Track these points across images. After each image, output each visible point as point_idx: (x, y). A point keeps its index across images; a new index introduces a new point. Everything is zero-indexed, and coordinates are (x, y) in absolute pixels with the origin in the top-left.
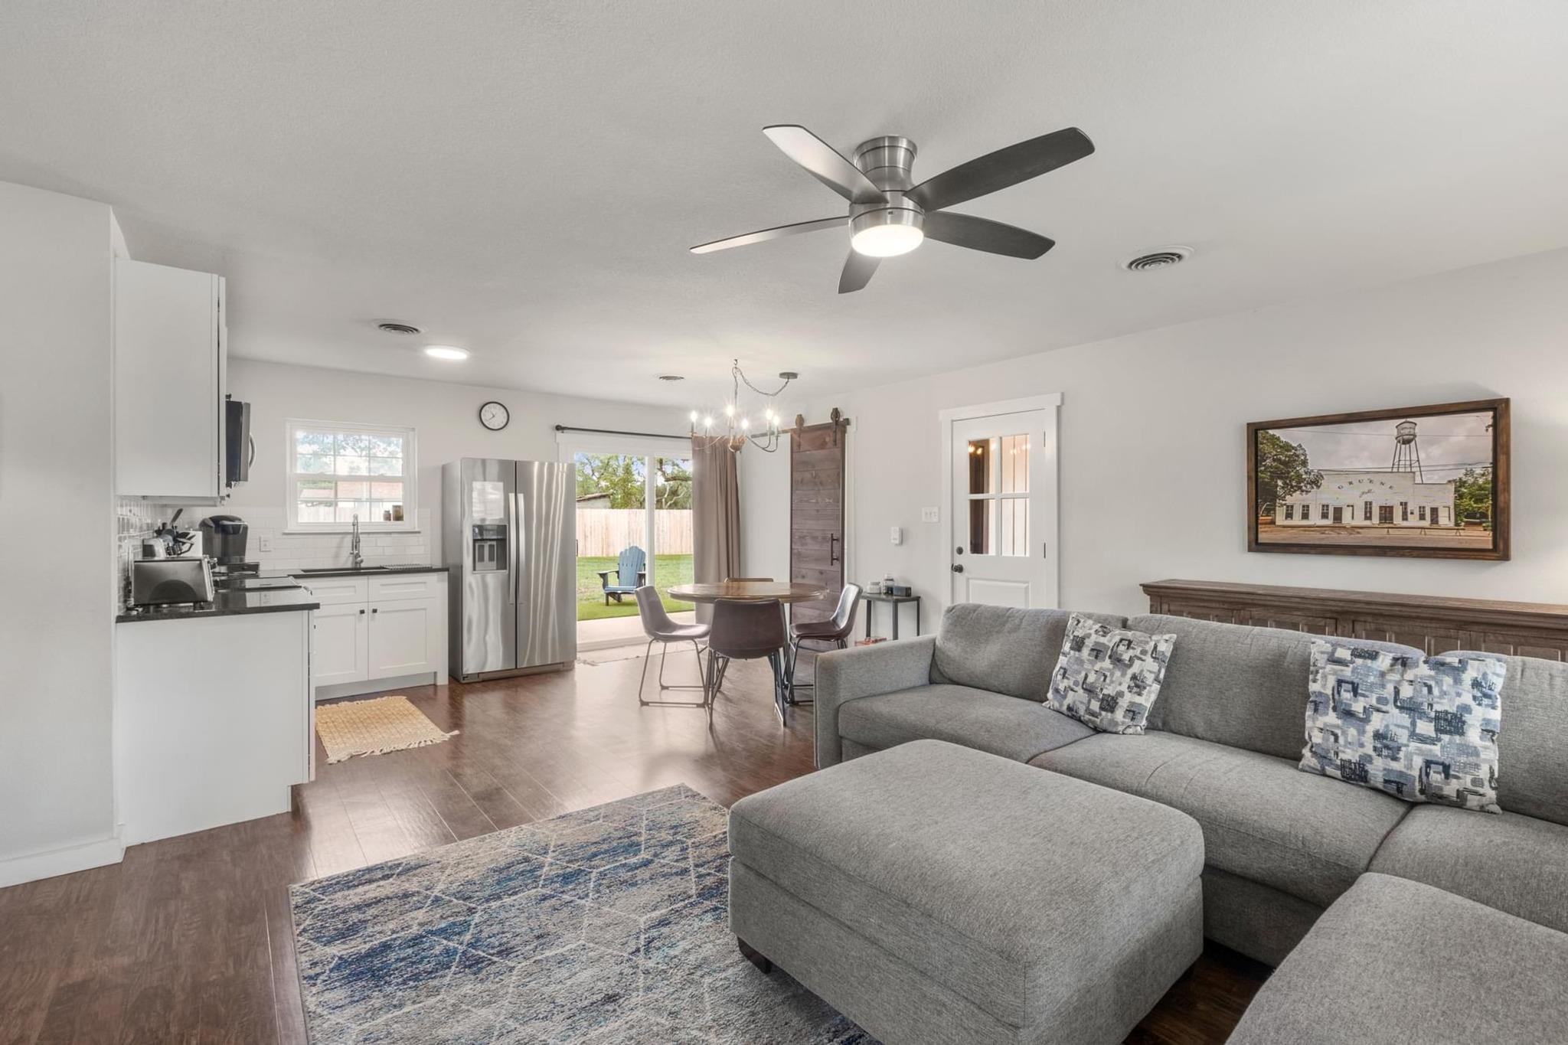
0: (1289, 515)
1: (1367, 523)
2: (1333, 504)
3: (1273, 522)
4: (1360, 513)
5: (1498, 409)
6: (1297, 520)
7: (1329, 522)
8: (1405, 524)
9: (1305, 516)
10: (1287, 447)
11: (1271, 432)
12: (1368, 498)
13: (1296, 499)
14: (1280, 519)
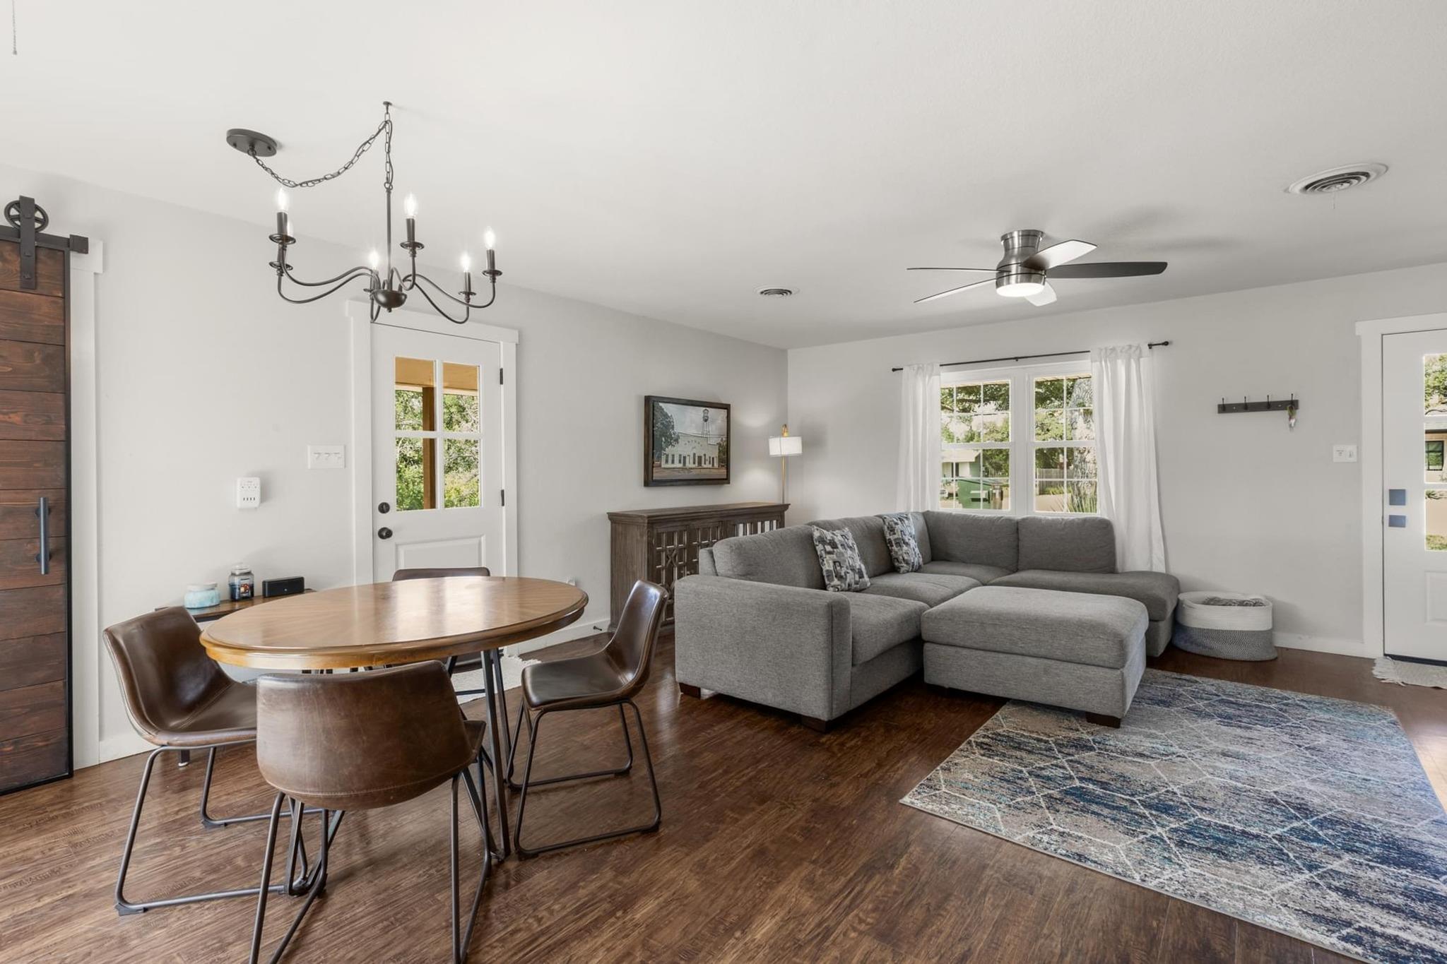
0: (667, 462)
1: (694, 466)
2: (684, 454)
3: (660, 466)
4: (692, 461)
5: (727, 407)
6: (670, 465)
7: (681, 465)
8: (705, 466)
9: (673, 462)
10: (666, 416)
11: (661, 404)
12: (695, 451)
13: (669, 450)
14: (664, 465)
